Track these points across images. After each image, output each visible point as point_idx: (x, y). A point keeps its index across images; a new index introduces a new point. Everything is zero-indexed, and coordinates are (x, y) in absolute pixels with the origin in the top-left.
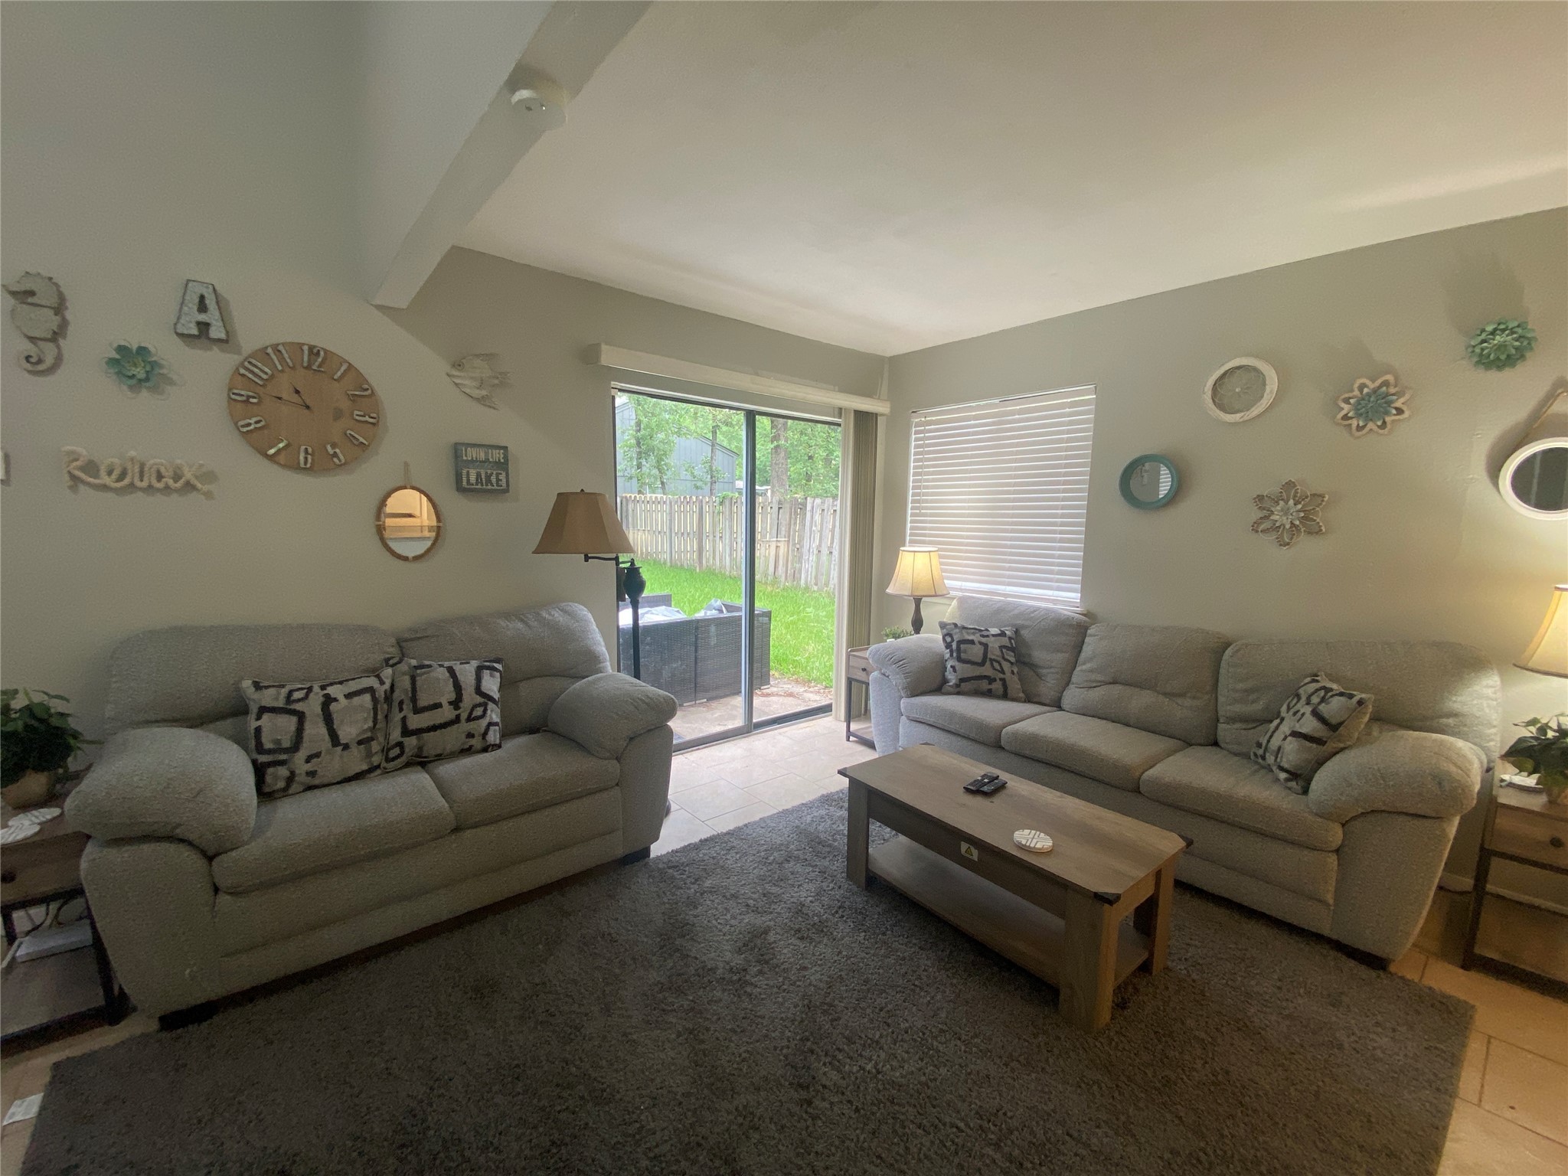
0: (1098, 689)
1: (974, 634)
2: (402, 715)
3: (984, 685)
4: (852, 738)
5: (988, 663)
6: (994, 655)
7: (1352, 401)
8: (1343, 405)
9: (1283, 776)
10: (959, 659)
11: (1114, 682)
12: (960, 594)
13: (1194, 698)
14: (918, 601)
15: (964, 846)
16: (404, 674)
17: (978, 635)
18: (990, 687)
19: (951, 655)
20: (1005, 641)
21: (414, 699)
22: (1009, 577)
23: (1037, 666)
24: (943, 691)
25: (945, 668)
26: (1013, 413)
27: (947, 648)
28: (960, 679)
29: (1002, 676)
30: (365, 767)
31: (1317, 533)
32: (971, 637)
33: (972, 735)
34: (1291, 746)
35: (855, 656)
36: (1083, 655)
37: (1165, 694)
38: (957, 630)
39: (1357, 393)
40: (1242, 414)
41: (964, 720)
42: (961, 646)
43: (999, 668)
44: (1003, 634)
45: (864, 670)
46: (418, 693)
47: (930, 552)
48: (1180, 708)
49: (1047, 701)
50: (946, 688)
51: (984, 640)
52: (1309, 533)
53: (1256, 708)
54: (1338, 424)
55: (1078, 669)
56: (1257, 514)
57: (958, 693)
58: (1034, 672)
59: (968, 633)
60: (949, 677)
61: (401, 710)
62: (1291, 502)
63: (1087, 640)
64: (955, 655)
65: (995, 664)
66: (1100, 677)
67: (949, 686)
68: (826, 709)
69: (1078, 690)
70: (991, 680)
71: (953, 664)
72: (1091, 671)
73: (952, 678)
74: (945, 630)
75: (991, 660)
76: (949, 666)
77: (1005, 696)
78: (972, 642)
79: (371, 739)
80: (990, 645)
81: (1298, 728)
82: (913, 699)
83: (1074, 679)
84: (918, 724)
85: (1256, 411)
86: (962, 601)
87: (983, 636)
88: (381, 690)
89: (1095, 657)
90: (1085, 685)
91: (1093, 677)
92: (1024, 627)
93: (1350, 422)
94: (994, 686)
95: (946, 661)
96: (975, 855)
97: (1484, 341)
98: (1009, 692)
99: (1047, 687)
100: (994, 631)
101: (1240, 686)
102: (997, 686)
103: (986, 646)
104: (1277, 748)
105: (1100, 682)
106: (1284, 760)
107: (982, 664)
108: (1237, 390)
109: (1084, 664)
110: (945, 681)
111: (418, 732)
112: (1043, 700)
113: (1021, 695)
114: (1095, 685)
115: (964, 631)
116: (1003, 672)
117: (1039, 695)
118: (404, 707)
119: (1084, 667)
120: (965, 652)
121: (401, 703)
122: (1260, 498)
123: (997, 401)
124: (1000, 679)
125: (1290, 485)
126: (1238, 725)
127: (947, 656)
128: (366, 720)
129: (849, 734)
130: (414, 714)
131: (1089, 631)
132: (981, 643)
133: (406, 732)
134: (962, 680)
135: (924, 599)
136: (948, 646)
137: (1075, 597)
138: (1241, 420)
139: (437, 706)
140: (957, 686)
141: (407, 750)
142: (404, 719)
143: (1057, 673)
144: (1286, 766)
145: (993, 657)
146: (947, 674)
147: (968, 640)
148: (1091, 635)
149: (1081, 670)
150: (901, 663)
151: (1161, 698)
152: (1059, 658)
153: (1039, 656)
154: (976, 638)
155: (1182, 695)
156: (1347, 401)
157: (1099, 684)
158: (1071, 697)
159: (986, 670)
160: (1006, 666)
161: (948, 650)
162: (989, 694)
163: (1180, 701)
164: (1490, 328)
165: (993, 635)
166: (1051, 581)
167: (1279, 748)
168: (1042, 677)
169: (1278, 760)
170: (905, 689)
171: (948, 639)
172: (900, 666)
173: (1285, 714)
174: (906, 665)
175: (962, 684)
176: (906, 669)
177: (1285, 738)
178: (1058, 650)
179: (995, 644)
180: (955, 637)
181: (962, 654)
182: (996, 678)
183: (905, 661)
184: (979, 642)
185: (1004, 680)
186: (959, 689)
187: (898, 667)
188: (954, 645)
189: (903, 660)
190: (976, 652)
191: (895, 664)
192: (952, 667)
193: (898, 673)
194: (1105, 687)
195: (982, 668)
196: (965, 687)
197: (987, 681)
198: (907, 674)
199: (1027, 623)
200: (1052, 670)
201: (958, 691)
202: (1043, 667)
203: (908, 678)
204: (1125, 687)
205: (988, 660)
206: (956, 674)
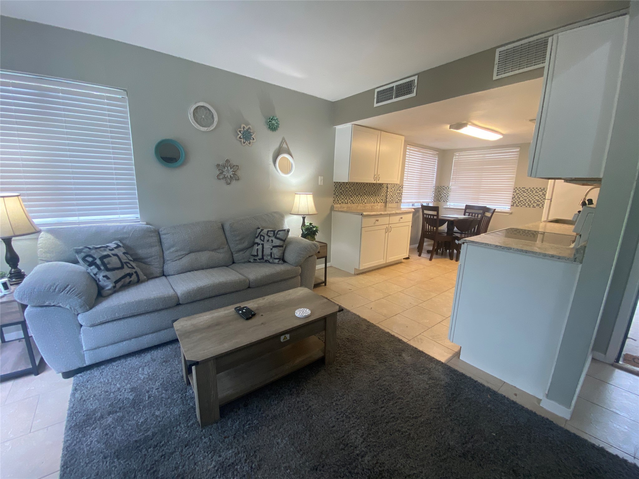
1: (105, 250)
3: (127, 280)
5: (125, 266)
6: (124, 259)
7: (242, 132)
8: (239, 133)
9: (277, 261)
10: (108, 270)
11: (191, 252)
13: (222, 248)
14: (8, 241)
17: (107, 250)
18: (131, 279)
19: (99, 269)
20: (123, 250)
22: (79, 210)
23: (143, 259)
27: (90, 265)
28: (114, 282)
29: (134, 270)
31: (238, 180)
32: (105, 253)
34: (275, 251)
36: (165, 246)
37: (213, 250)
38: (94, 251)
39: (243, 129)
40: (207, 128)
42: (104, 260)
43: (130, 266)
44: (118, 246)
48: (220, 254)
49: (158, 275)
50: (104, 293)
51: (113, 252)
52: (236, 180)
53: (246, 244)
54: (237, 140)
55: (166, 253)
56: (218, 173)
57: (115, 292)
58: (141, 262)
59: (101, 251)
60: (105, 284)
62: (229, 168)
63: (162, 237)
64: (102, 268)
65: (128, 265)
66: (182, 253)
67: (109, 290)
69: (174, 262)
70: (130, 275)
71: (104, 274)
72: (177, 251)
73: (109, 285)
74: (82, 254)
75: (126, 263)
76: (100, 277)
77: (139, 281)
78: (108, 256)
80: (119, 254)
81: (274, 245)
82: (94, 310)
83: (167, 258)
84: (103, 325)
85: (212, 128)
87: (110, 250)
90: (175, 259)
91: (179, 253)
92: (123, 238)
93: (241, 140)
95: (95, 275)
97: (270, 121)
98: (140, 278)
99: (154, 268)
100: (112, 245)
101: (238, 238)
102: (134, 277)
105: (183, 255)
106: (275, 255)
107: (122, 268)
108: (203, 117)
109: (169, 249)
110: (100, 288)
112: (155, 275)
113: (145, 277)
114: (181, 257)
115: (98, 250)
116: (133, 268)
117: (153, 274)
120: (109, 263)
122: (218, 165)
125: (227, 161)
126: (241, 253)
127: (96, 270)
131: (161, 233)
132: (115, 255)
134: (116, 282)
136: (92, 263)
137: (137, 216)
138: (207, 131)
140: (114, 287)
143: (157, 258)
144: (276, 257)
145: (125, 261)
146: (100, 283)
147: (106, 255)
148: (163, 234)
149: (170, 253)
150: (68, 289)
151: (211, 252)
152: (155, 250)
153: (141, 252)
154: (108, 252)
155: (219, 248)
156: (240, 131)
157: (183, 256)
158: (170, 267)
159: (127, 270)
160: (131, 263)
161: (93, 267)
162: (130, 284)
163: (218, 251)
164: (271, 118)
165: (115, 248)
166: (116, 209)
167: (271, 253)
168: (149, 263)
169: (273, 256)
170: (84, 306)
171: (90, 259)
172: (69, 291)
173: (262, 242)
174: (73, 289)
175: (117, 285)
176: (76, 292)
177: (271, 249)
178: (152, 246)
179: (119, 252)
180: (95, 256)
181: (108, 266)
182: (132, 273)
183: (70, 286)
184: (112, 254)
185: (136, 272)
186: (115, 289)
187: (67, 293)
188: (98, 262)
189: (68, 286)
190: (114, 262)
191: (62, 292)
192: (104, 277)
193: (70, 298)
194: (187, 257)
195: (124, 269)
196: (119, 285)
197: (128, 277)
198: (79, 295)
199: (125, 236)
200: (153, 258)
201: (115, 290)
202: (147, 258)
203: (82, 297)
204: (196, 253)
205: (123, 263)
206: (109, 280)
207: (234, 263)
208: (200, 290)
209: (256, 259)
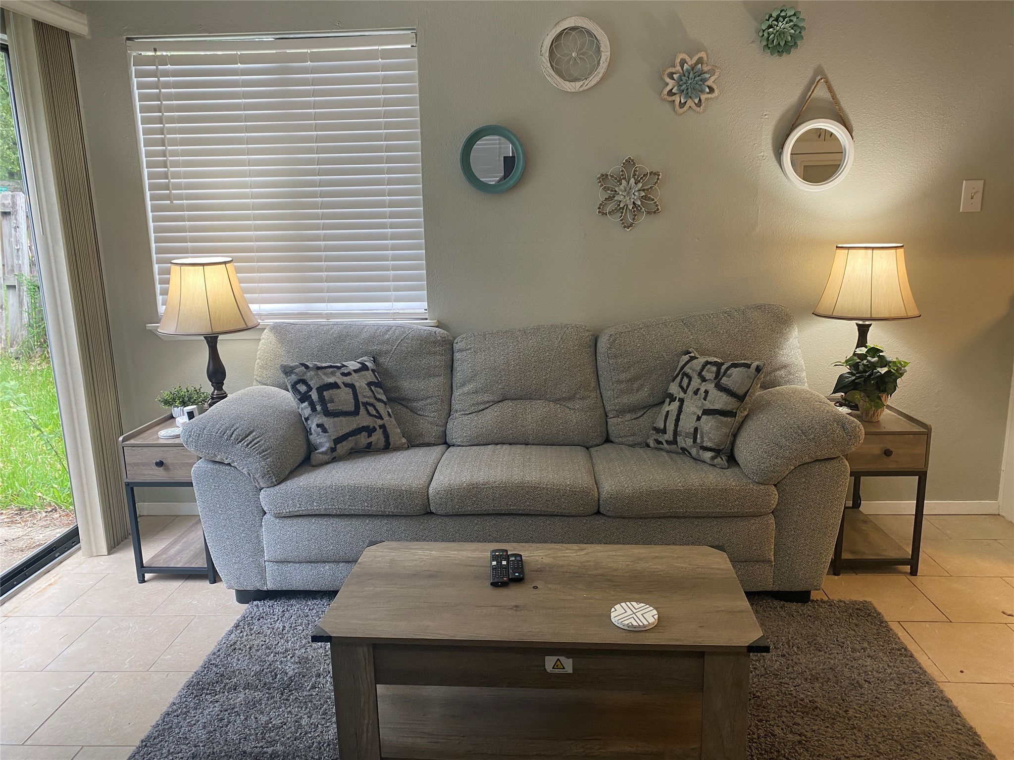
0: (488, 411)
1: (333, 374)
3: (363, 439)
4: (147, 576)
5: (362, 411)
6: (365, 397)
7: (675, 76)
8: (668, 80)
9: (708, 455)
10: (327, 413)
11: (504, 399)
13: (583, 398)
14: (212, 341)
15: (550, 662)
17: (338, 374)
18: (371, 439)
19: (314, 409)
20: (369, 376)
22: (329, 290)
23: (409, 400)
24: (313, 462)
25: (307, 432)
26: (302, 58)
27: (302, 401)
28: (334, 440)
29: (380, 422)
31: (655, 212)
32: (331, 380)
34: (708, 424)
35: (133, 446)
36: (458, 376)
37: (556, 401)
38: (312, 373)
39: (679, 68)
40: (582, 83)
42: (324, 393)
43: (374, 412)
44: (364, 367)
45: (160, 464)
47: (222, 263)
48: (572, 412)
49: (432, 440)
50: (317, 457)
51: (347, 379)
52: (649, 213)
53: (643, 395)
54: (664, 100)
55: (457, 393)
56: (601, 196)
57: (334, 460)
58: (407, 407)
59: (325, 374)
60: (318, 441)
62: (632, 181)
63: (457, 356)
64: (319, 408)
65: (370, 409)
67: (322, 453)
69: (466, 417)
70: (370, 431)
71: (320, 422)
72: (476, 392)
73: (323, 443)
74: (293, 376)
75: (366, 404)
76: (314, 426)
77: (388, 447)
78: (335, 386)
80: (357, 384)
81: (708, 405)
82: (283, 486)
83: (456, 406)
84: (295, 521)
85: (594, 80)
87: (344, 374)
89: (476, 375)
90: (473, 409)
91: (481, 398)
92: (381, 353)
93: (673, 98)
94: (373, 438)
95: (307, 419)
96: (568, 665)
97: (770, 27)
98: (392, 440)
99: (428, 426)
100: (353, 365)
101: (623, 376)
102: (377, 437)
103: (352, 386)
104: (692, 430)
105: (488, 402)
106: (706, 439)
107: (356, 413)
108: (573, 55)
109: (463, 385)
110: (311, 448)
112: (427, 440)
113: (404, 440)
114: (482, 407)
115: (320, 372)
116: (381, 418)
117: (421, 435)
119: (466, 389)
120: (332, 401)
122: (604, 177)
123: (270, 39)
124: (381, 427)
125: (629, 163)
126: (628, 416)
127: (307, 412)
129: (142, 569)
131: (456, 347)
132: (346, 385)
134: (338, 441)
136: (304, 398)
137: (420, 307)
138: (581, 89)
140: (333, 450)
144: (709, 444)
145: (365, 400)
146: (312, 438)
147: (331, 384)
148: (460, 351)
149: (463, 394)
150: (250, 438)
151: (552, 405)
152: (434, 385)
153: (409, 386)
154: (337, 378)
155: (572, 398)
156: (671, 76)
157: (487, 405)
158: (458, 427)
159: (363, 420)
160: (380, 406)
161: (306, 404)
162: (368, 450)
163: (570, 405)
164: (775, 15)
165: (355, 371)
166: (387, 289)
167: (696, 429)
168: (420, 412)
169: (698, 441)
170: (268, 476)
171: (302, 388)
172: (251, 443)
173: (682, 395)
174: (258, 440)
175: (338, 446)
176: (260, 446)
177: (699, 419)
178: (430, 375)
179: (360, 382)
180: (311, 383)
181: (329, 405)
182: (374, 427)
183: (254, 434)
184: (343, 383)
185: (383, 427)
186: (334, 454)
187: (248, 445)
188: (314, 395)
189: (251, 432)
190: (343, 398)
191: (240, 442)
192: (318, 426)
193: (249, 455)
194: (496, 408)
195: (357, 417)
196: (343, 448)
197: (364, 434)
198: (264, 453)
199: (385, 348)
200: (429, 401)
201: (334, 457)
202: (418, 400)
203: (268, 458)
204: (515, 402)
205: (361, 404)
206: (327, 434)
207: (608, 440)
208: (474, 491)
209: (660, 439)
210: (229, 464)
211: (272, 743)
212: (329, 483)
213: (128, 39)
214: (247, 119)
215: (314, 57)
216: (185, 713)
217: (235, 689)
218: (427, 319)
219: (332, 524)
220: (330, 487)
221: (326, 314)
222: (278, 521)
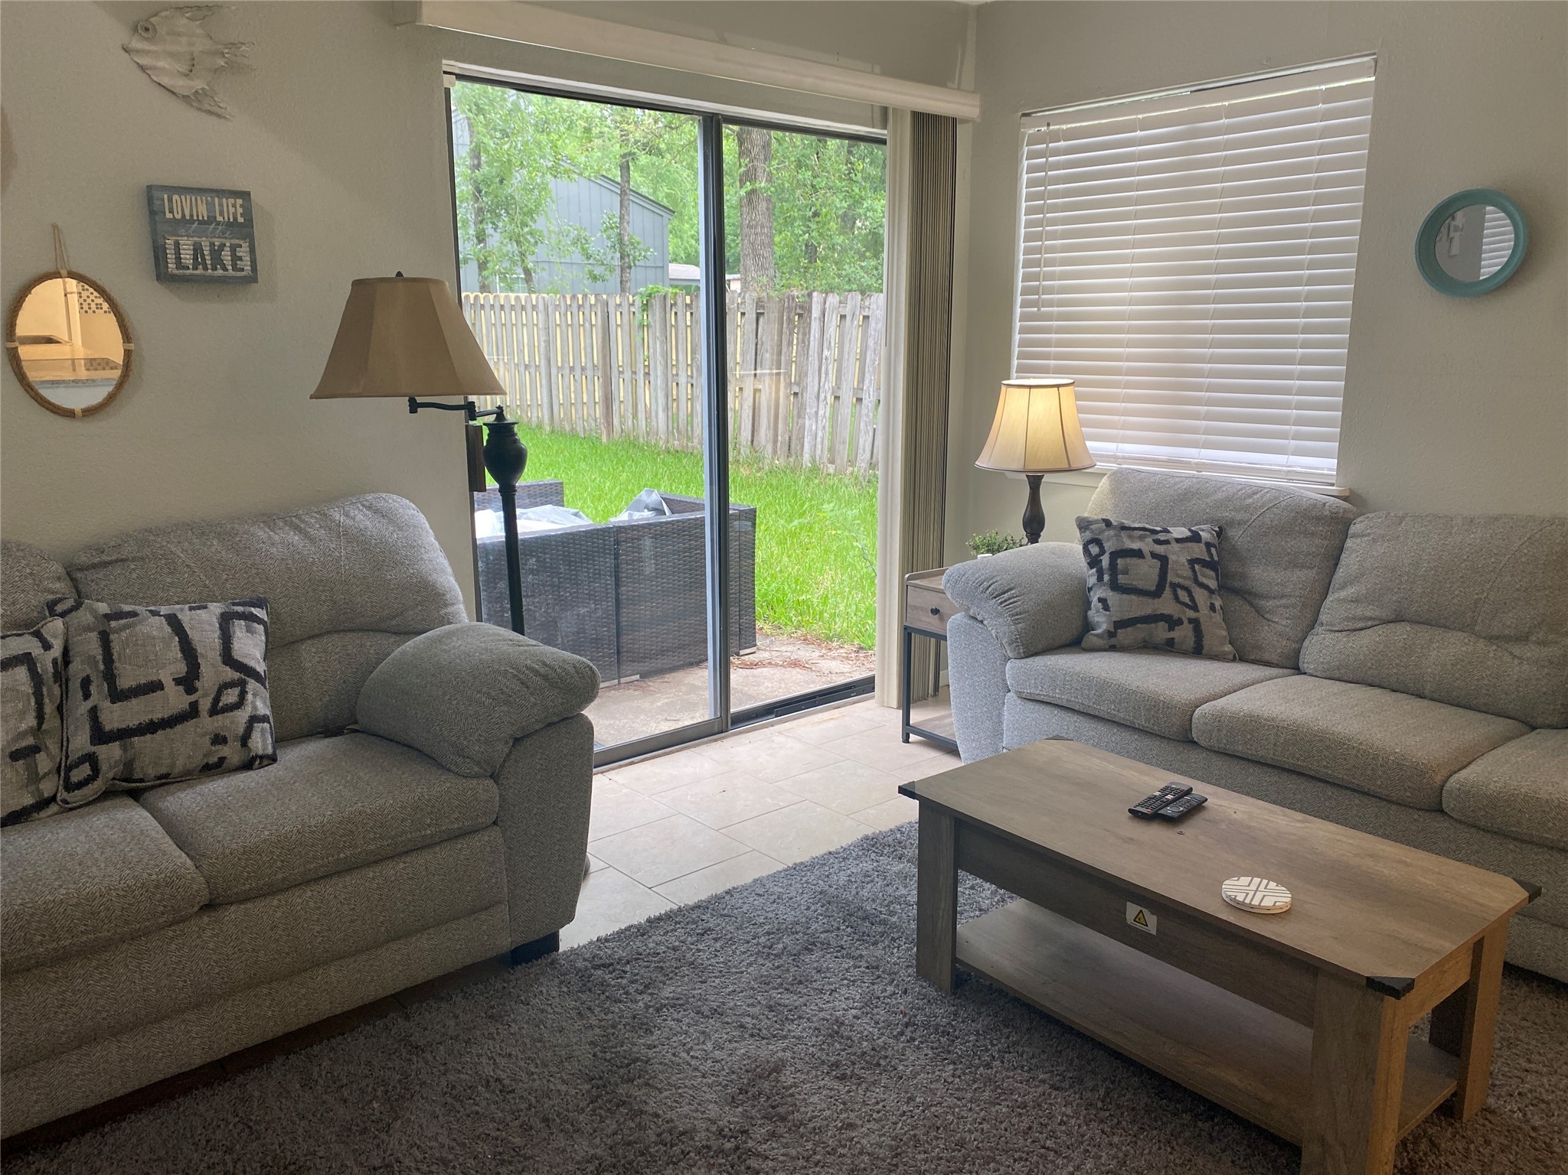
0: (1368, 631)
1: (1141, 538)
2: (89, 704)
3: (1161, 632)
4: (913, 737)
5: (1167, 593)
6: (1178, 576)
10: (1115, 586)
11: (1398, 619)
12: (1114, 466)
13: (1543, 643)
14: (1035, 482)
15: (1132, 910)
16: (88, 629)
17: (1149, 540)
18: (1171, 635)
19: (1100, 579)
20: (1198, 551)
21: (110, 676)
22: (1206, 432)
23: (1256, 595)
24: (1083, 644)
25: (1088, 605)
26: (1216, 114)
27: (1091, 565)
28: (1117, 622)
29: (1191, 614)
30: (28, 800)
32: (1135, 545)
33: (1141, 722)
35: (916, 586)
36: (1341, 573)
37: (1491, 639)
38: (1112, 532)
41: (1125, 695)
42: (1119, 561)
43: (1187, 600)
44: (1195, 538)
45: (935, 611)
46: (117, 664)
47: (1058, 386)
48: (1516, 661)
49: (1274, 657)
50: (1091, 639)
51: (1160, 549)
55: (1330, 598)
57: (1113, 648)
58: (1251, 604)
59: (1130, 537)
60: (1096, 619)
61: (87, 696)
63: (1351, 542)
64: (1106, 578)
65: (1181, 594)
66: (1376, 612)
67: (1097, 635)
68: (864, 687)
69: (1332, 635)
70: (1173, 623)
71: (1104, 595)
72: (1356, 601)
73: (1101, 621)
74: (1088, 533)
75: (1175, 586)
76: (1094, 599)
77: (1198, 651)
78: (1138, 554)
79: (35, 750)
80: (1172, 558)
82: (1030, 661)
83: (1323, 617)
84: (1037, 707)
86: (1119, 479)
87: (1158, 542)
88: (46, 661)
89: (1362, 575)
90: (1346, 625)
91: (1359, 611)
92: (1232, 523)
94: (1176, 634)
95: (1090, 589)
96: (1152, 924)
98: (1206, 643)
99: (1274, 633)
100: (1179, 532)
102: (1183, 634)
103: (1164, 560)
105: (1370, 619)
107: (1157, 594)
109: (1348, 585)
110: (1087, 626)
111: (123, 735)
112: (1267, 657)
113: (1228, 648)
114: (1361, 625)
115: (1123, 534)
116: (1195, 607)
117: (1260, 648)
118: (93, 689)
119: (1343, 594)
120: (1126, 572)
121: (86, 683)
123: (1186, 92)
124: (1190, 621)
127: (1092, 580)
128: (22, 714)
129: (908, 729)
130: (113, 702)
131: (1353, 529)
132: (1154, 555)
133: (100, 736)
134: (1120, 624)
135: (1047, 478)
136: (1094, 562)
137: (1328, 465)
139: (156, 686)
140: (1111, 634)
141: (104, 767)
142: (94, 712)
143: (1294, 606)
145: (1177, 580)
146: (1090, 613)
147: (1132, 550)
148: (1354, 536)
149: (1338, 600)
150: (1007, 596)
151: (1481, 644)
152: (1299, 579)
153: (1261, 575)
154: (1146, 545)
155: (1522, 638)
157: (1370, 623)
158: (1318, 648)
159: (1165, 605)
160: (1200, 596)
161: (1094, 570)
162: (1169, 648)
163: (1517, 651)
165: (1178, 540)
168: (1267, 616)
170: (1015, 644)
171: (1094, 550)
172: (1006, 601)
174: (1015, 599)
175: (1119, 631)
176: (1015, 608)
178: (1294, 564)
179: (1179, 557)
180: (1106, 545)
181: (1120, 577)
182: (1180, 619)
183: (1013, 592)
184: (1151, 553)
185: (1195, 622)
186: (1113, 641)
187: (1002, 603)
188: (1105, 561)
189: (1011, 589)
190: (1145, 572)
191: (995, 598)
192: (1100, 600)
193: (1000, 615)
194: (1380, 630)
195: (1156, 600)
196: (1124, 636)
197: (1162, 625)
198: (1016, 617)
199: (1239, 517)
200: (1284, 601)
202: (1267, 597)
203: (1020, 623)
204: (1417, 627)
205: (1168, 585)
206: (1108, 613)
210: (982, 622)
211: (892, 913)
212: (1078, 669)
213: (1025, 115)
214: (1138, 201)
215: (1231, 112)
216: (844, 859)
217: (900, 858)
218: (1333, 485)
219: (1075, 722)
220: (1079, 673)
221: (1196, 464)
222: (1019, 701)
